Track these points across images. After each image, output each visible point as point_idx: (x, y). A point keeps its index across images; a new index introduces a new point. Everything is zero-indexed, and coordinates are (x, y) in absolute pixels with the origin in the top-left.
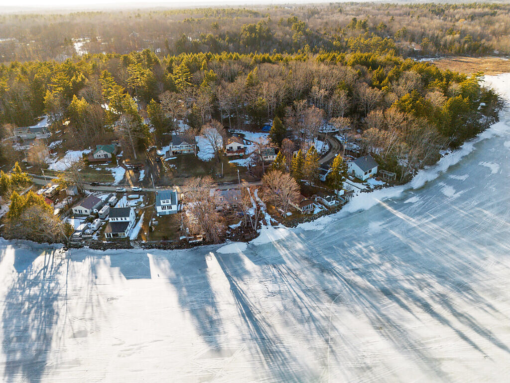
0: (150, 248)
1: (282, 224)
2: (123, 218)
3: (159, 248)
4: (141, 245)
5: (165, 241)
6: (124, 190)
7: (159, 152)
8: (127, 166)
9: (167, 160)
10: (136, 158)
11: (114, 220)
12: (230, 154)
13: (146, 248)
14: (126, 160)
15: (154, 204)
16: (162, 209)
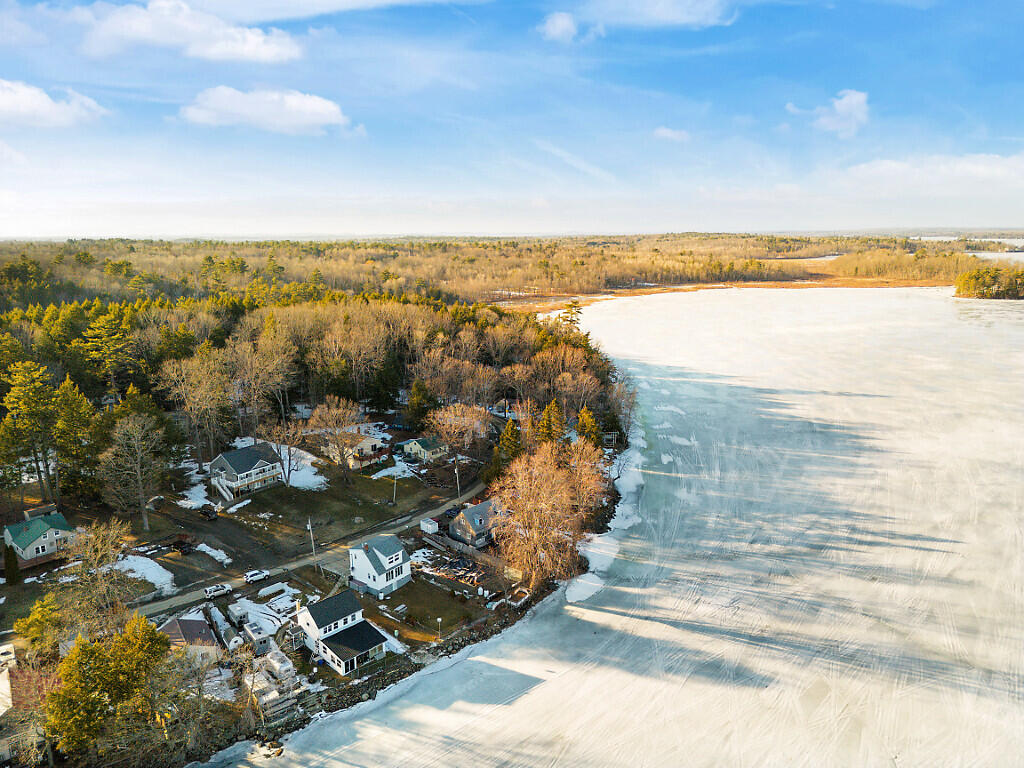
1: (588, 533)
2: (349, 618)
3: (475, 641)
4: (435, 651)
5: (473, 625)
6: (228, 587)
7: (187, 504)
8: (141, 549)
9: (233, 510)
10: (148, 527)
11: (330, 630)
12: (366, 463)
13: (450, 652)
14: (125, 539)
15: (338, 585)
16: (387, 581)
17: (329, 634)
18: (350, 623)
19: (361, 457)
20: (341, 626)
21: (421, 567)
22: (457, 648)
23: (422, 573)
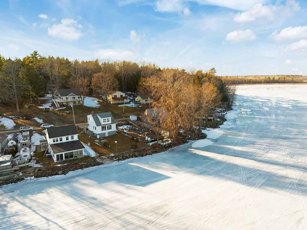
0: (125, 159)
2: (70, 137)
3: (136, 156)
5: (137, 149)
7: (41, 107)
8: (11, 117)
9: (57, 109)
10: (19, 111)
11: (57, 141)
12: (117, 102)
13: (120, 160)
14: (7, 113)
15: (82, 132)
16: (102, 130)
17: (56, 143)
18: (70, 140)
19: (115, 98)
20: (64, 139)
21: (124, 130)
22: (124, 158)
23: (123, 132)
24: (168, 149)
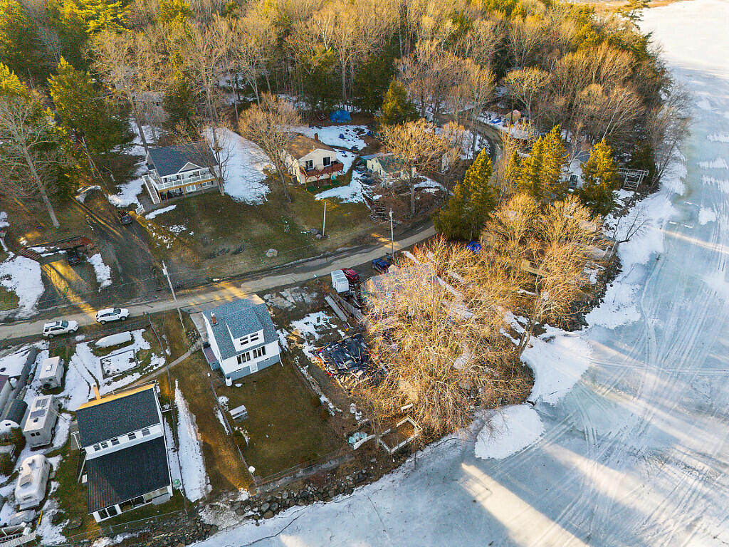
0: (275, 512)
1: (552, 325)
2: (139, 434)
3: (306, 500)
4: (240, 508)
5: (314, 471)
6: (73, 325)
7: (116, 200)
8: (38, 250)
9: (152, 216)
10: (56, 224)
11: (106, 446)
12: (312, 179)
13: (263, 514)
14: (29, 236)
15: (193, 349)
16: (239, 362)
17: (102, 451)
18: (140, 437)
19: (308, 169)
20: (124, 441)
22: (276, 506)
24: (404, 462)
